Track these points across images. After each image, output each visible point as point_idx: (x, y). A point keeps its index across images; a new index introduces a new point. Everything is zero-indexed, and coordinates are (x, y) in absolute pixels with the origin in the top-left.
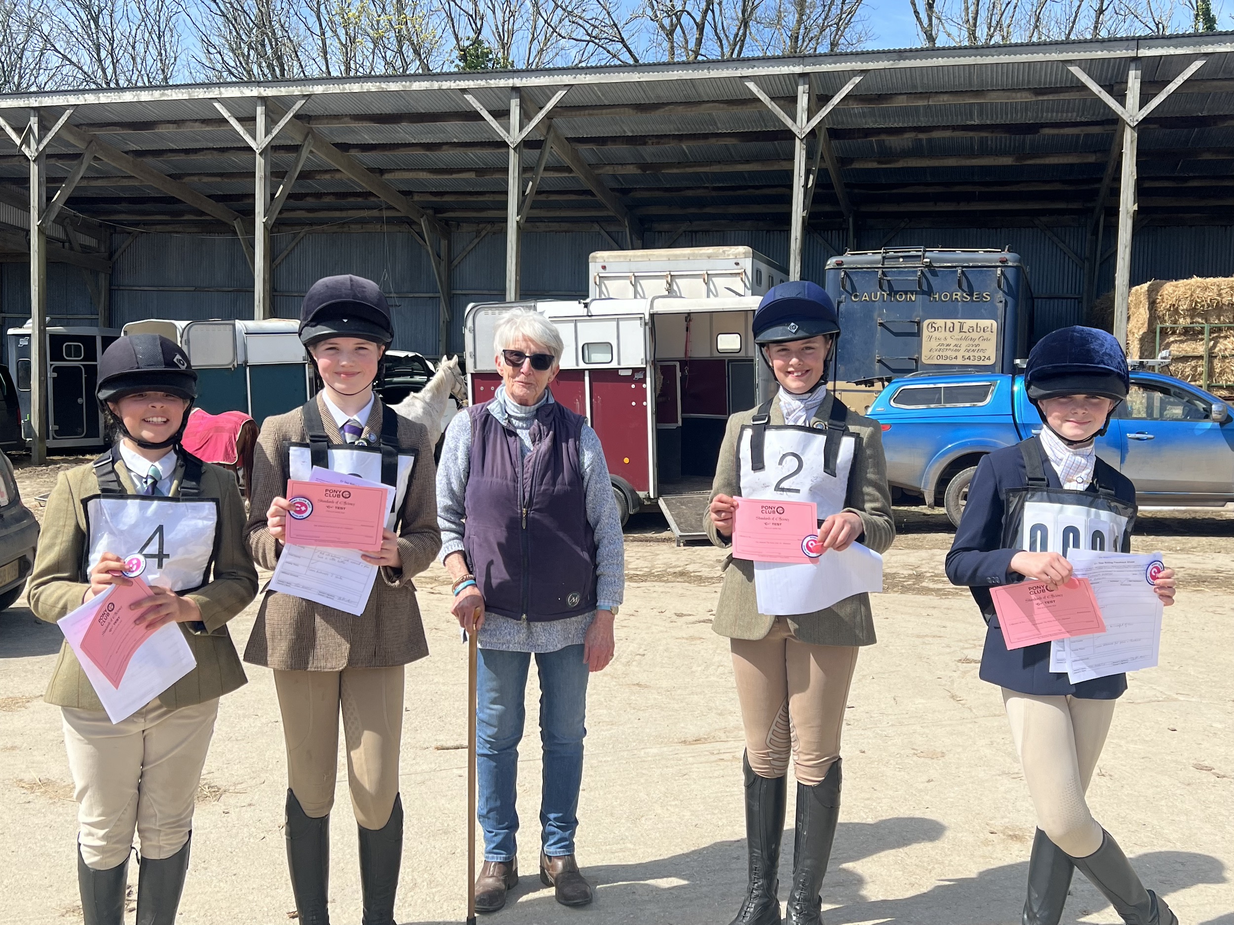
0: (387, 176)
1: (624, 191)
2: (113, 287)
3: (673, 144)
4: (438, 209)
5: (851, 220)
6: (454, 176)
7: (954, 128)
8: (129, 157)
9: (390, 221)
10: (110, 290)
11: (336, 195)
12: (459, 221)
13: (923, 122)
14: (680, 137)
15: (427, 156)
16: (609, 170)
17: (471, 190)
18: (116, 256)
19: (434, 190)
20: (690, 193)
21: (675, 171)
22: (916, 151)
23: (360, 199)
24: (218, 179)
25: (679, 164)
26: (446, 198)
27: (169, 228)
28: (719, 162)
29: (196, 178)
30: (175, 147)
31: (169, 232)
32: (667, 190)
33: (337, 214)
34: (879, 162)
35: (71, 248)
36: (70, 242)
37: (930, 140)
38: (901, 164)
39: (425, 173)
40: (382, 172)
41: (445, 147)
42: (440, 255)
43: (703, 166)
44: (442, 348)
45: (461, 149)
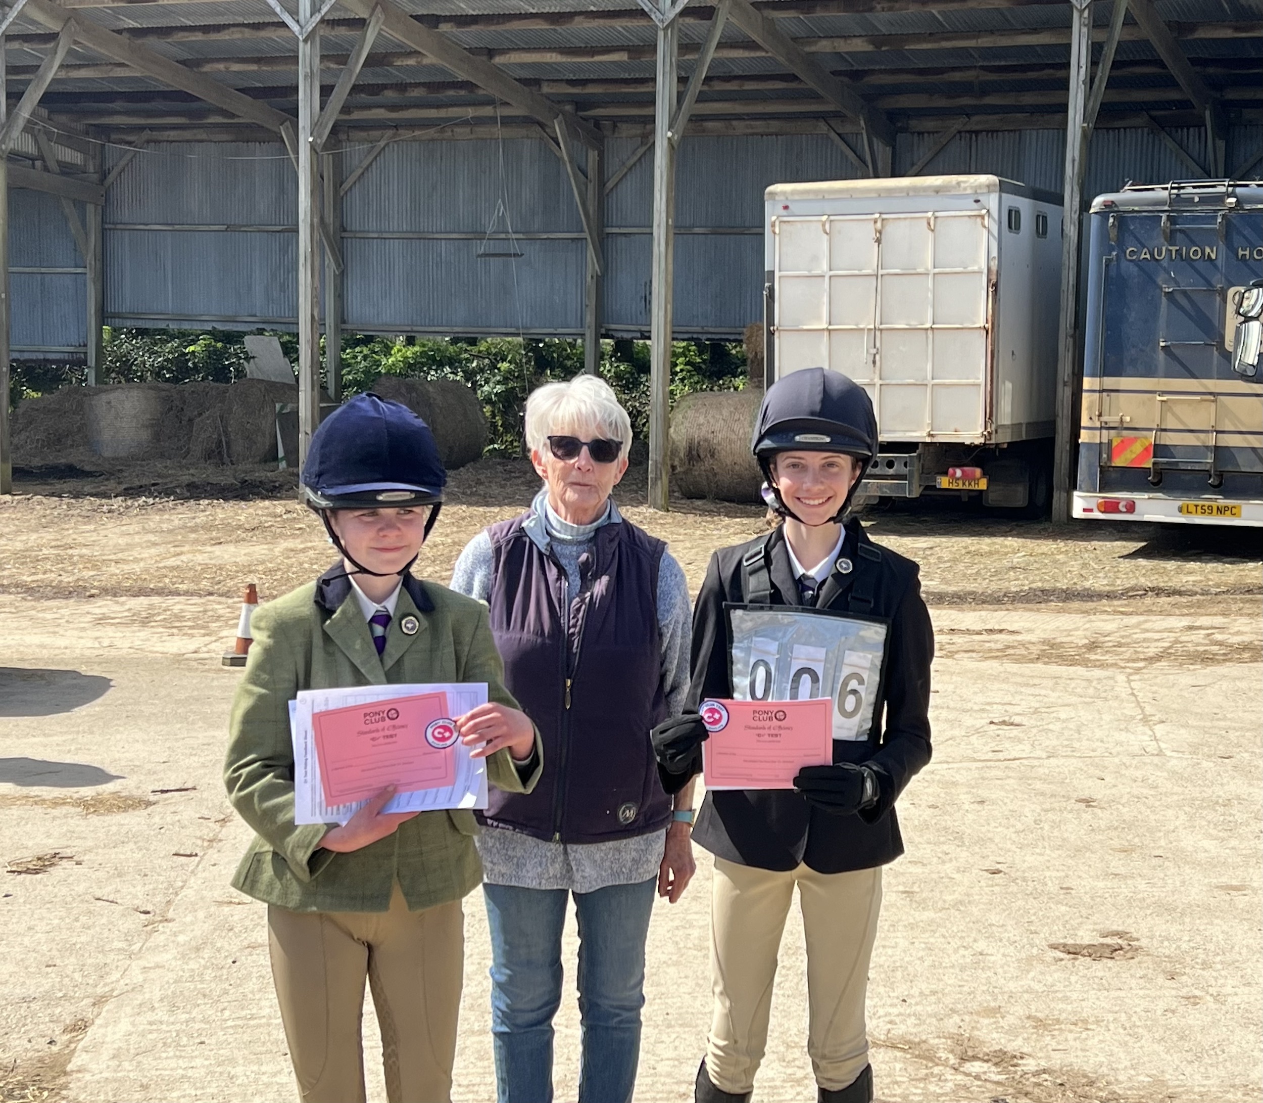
0: (498, 60)
1: (856, 75)
2: (106, 226)
3: (915, 9)
4: (581, 104)
5: (1207, 113)
6: (598, 58)
8: (125, 38)
9: (508, 122)
10: (104, 230)
11: (428, 86)
12: (615, 121)
15: (555, 30)
16: (827, 45)
17: (627, 76)
18: (110, 178)
19: (571, 77)
20: (957, 76)
21: (926, 46)
23: (462, 93)
24: (254, 67)
25: (931, 36)
26: (591, 89)
27: (187, 135)
28: (992, 32)
29: (221, 66)
30: (189, 23)
31: (188, 141)
32: (921, 72)
33: (432, 113)
34: (1237, 29)
35: (46, 169)
36: (42, 158)
39: (554, 55)
40: (491, 53)
41: (577, 19)
42: (586, 175)
43: (968, 38)
44: (590, 319)
45: (601, 22)
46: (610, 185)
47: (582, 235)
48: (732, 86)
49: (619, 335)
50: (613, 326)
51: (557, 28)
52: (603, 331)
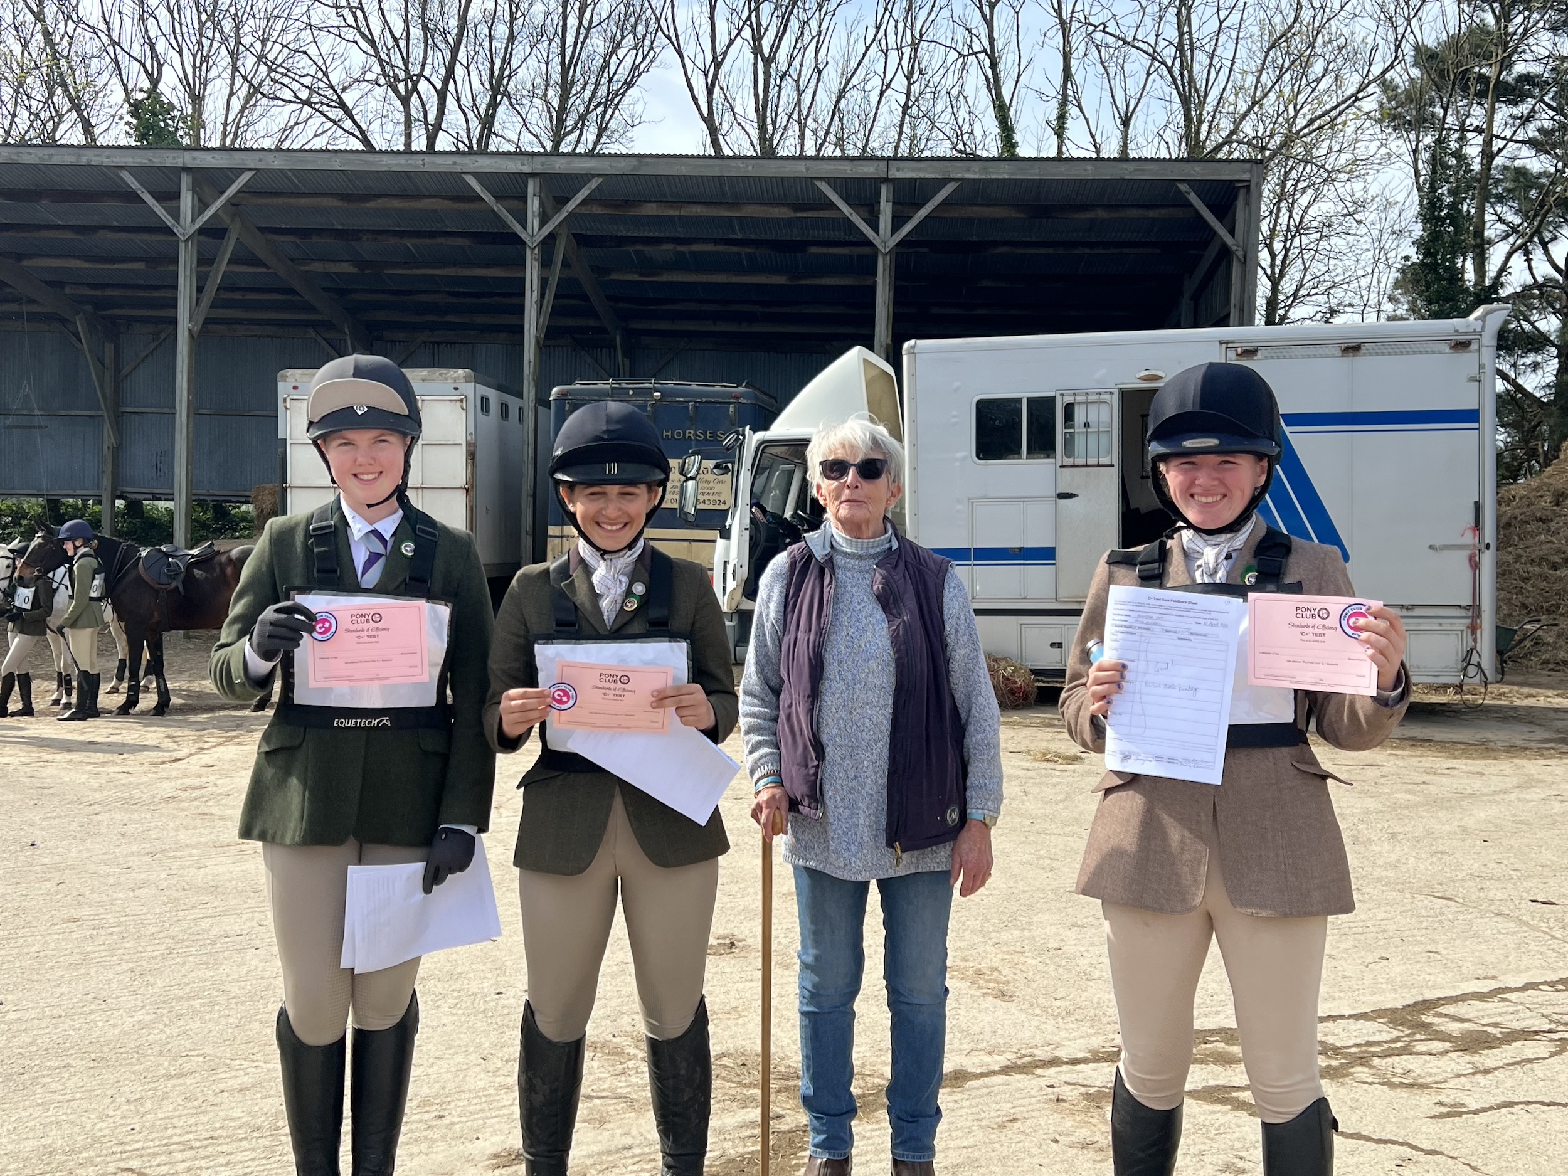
0: (25, 263)
1: (342, 292)
3: (393, 241)
4: (100, 304)
5: (618, 338)
6: (117, 266)
7: (716, 242)
9: (33, 317)
12: (131, 321)
13: (681, 233)
14: (401, 234)
15: (80, 240)
16: (318, 267)
17: (142, 282)
19: (91, 282)
20: (424, 298)
21: (400, 272)
22: (680, 263)
25: (405, 264)
26: (109, 292)
28: (454, 265)
32: (395, 293)
34: (641, 275)
37: (693, 253)
38: (665, 278)
39: (78, 262)
40: (19, 257)
41: (101, 232)
42: (103, 364)
43: (434, 268)
44: (107, 482)
45: (123, 235)
46: (125, 372)
47: (100, 413)
48: (237, 296)
49: (132, 496)
50: (128, 489)
51: (82, 238)
52: (118, 493)
